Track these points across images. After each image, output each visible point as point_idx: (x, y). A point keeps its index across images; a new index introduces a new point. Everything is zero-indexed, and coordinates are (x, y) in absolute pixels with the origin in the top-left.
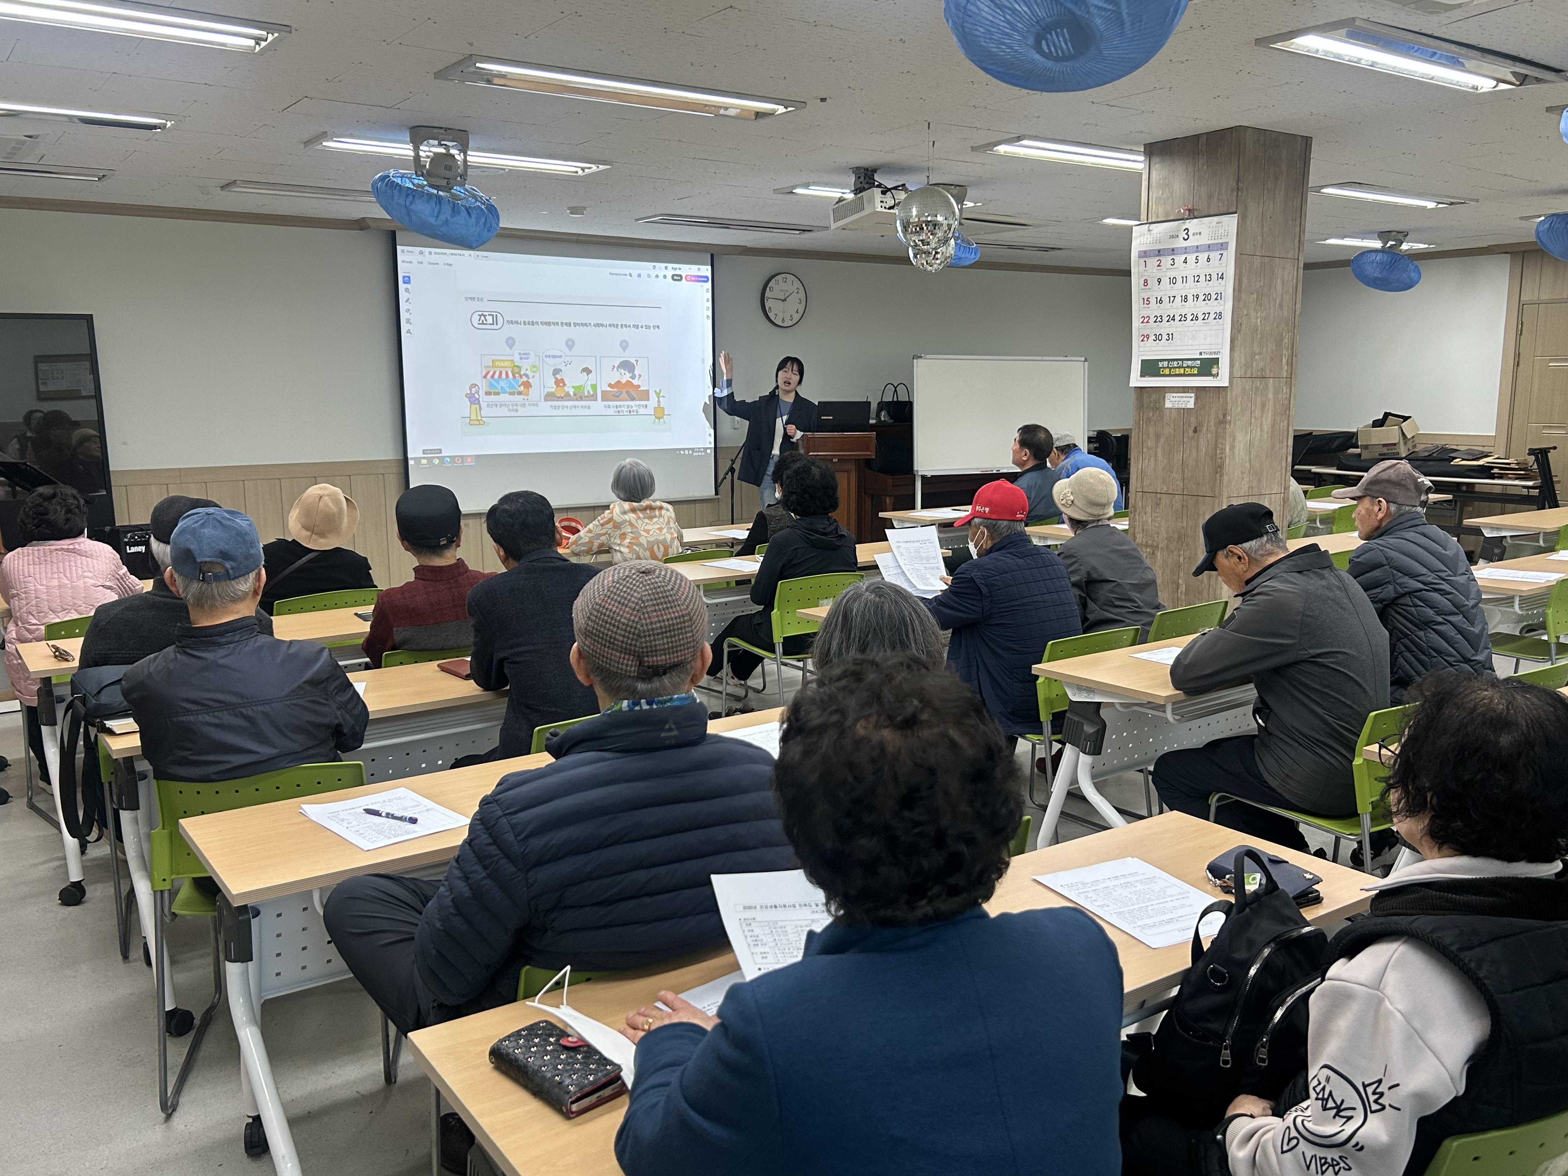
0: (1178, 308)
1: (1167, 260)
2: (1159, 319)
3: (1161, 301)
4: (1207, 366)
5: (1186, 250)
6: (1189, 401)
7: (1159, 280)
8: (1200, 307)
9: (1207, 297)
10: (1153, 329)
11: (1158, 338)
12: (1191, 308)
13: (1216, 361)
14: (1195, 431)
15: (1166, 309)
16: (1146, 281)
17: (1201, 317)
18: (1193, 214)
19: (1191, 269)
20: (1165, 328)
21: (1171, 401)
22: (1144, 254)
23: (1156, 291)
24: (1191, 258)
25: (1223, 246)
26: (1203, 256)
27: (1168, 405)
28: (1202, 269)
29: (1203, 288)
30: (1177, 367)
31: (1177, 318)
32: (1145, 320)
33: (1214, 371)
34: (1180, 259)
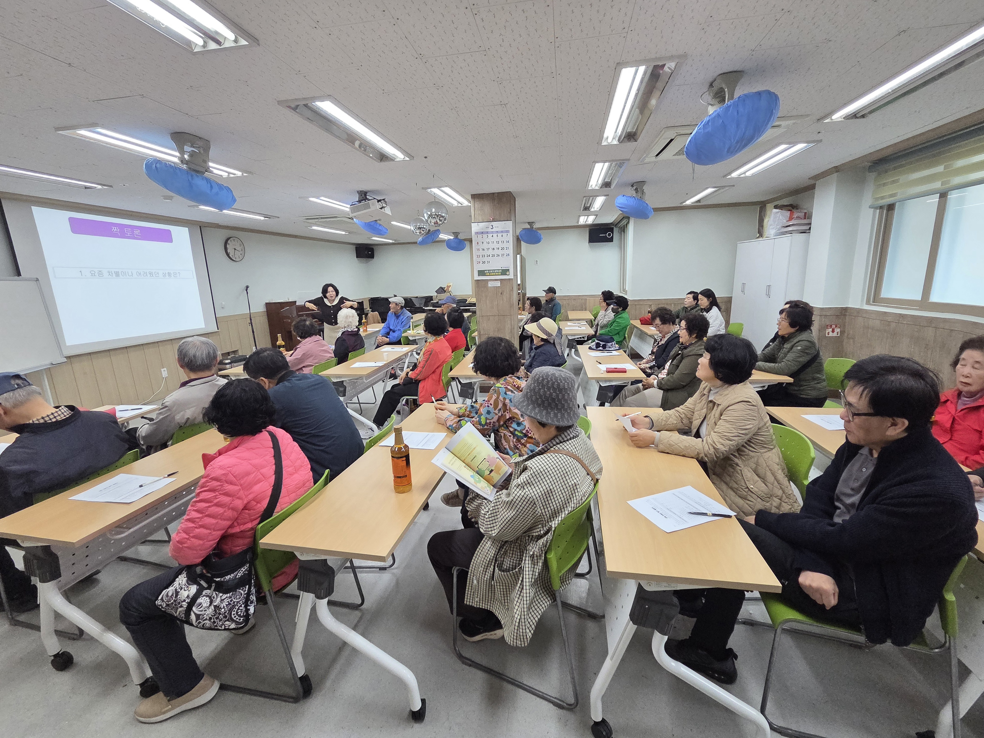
0: (491, 252)
1: (485, 236)
2: (483, 256)
3: (484, 250)
4: (505, 272)
5: (492, 232)
6: (498, 284)
7: (483, 243)
8: (500, 252)
9: (503, 249)
10: (481, 259)
11: (484, 262)
12: (496, 252)
13: (508, 270)
14: (501, 294)
15: (486, 253)
16: (478, 243)
17: (501, 255)
18: (494, 220)
19: (495, 239)
20: (486, 259)
21: (490, 284)
22: (477, 233)
23: (481, 246)
24: (495, 235)
25: (507, 232)
26: (500, 235)
27: (489, 285)
28: (500, 238)
29: (500, 245)
30: (491, 272)
31: (491, 256)
32: (478, 256)
33: (508, 273)
34: (490, 235)
